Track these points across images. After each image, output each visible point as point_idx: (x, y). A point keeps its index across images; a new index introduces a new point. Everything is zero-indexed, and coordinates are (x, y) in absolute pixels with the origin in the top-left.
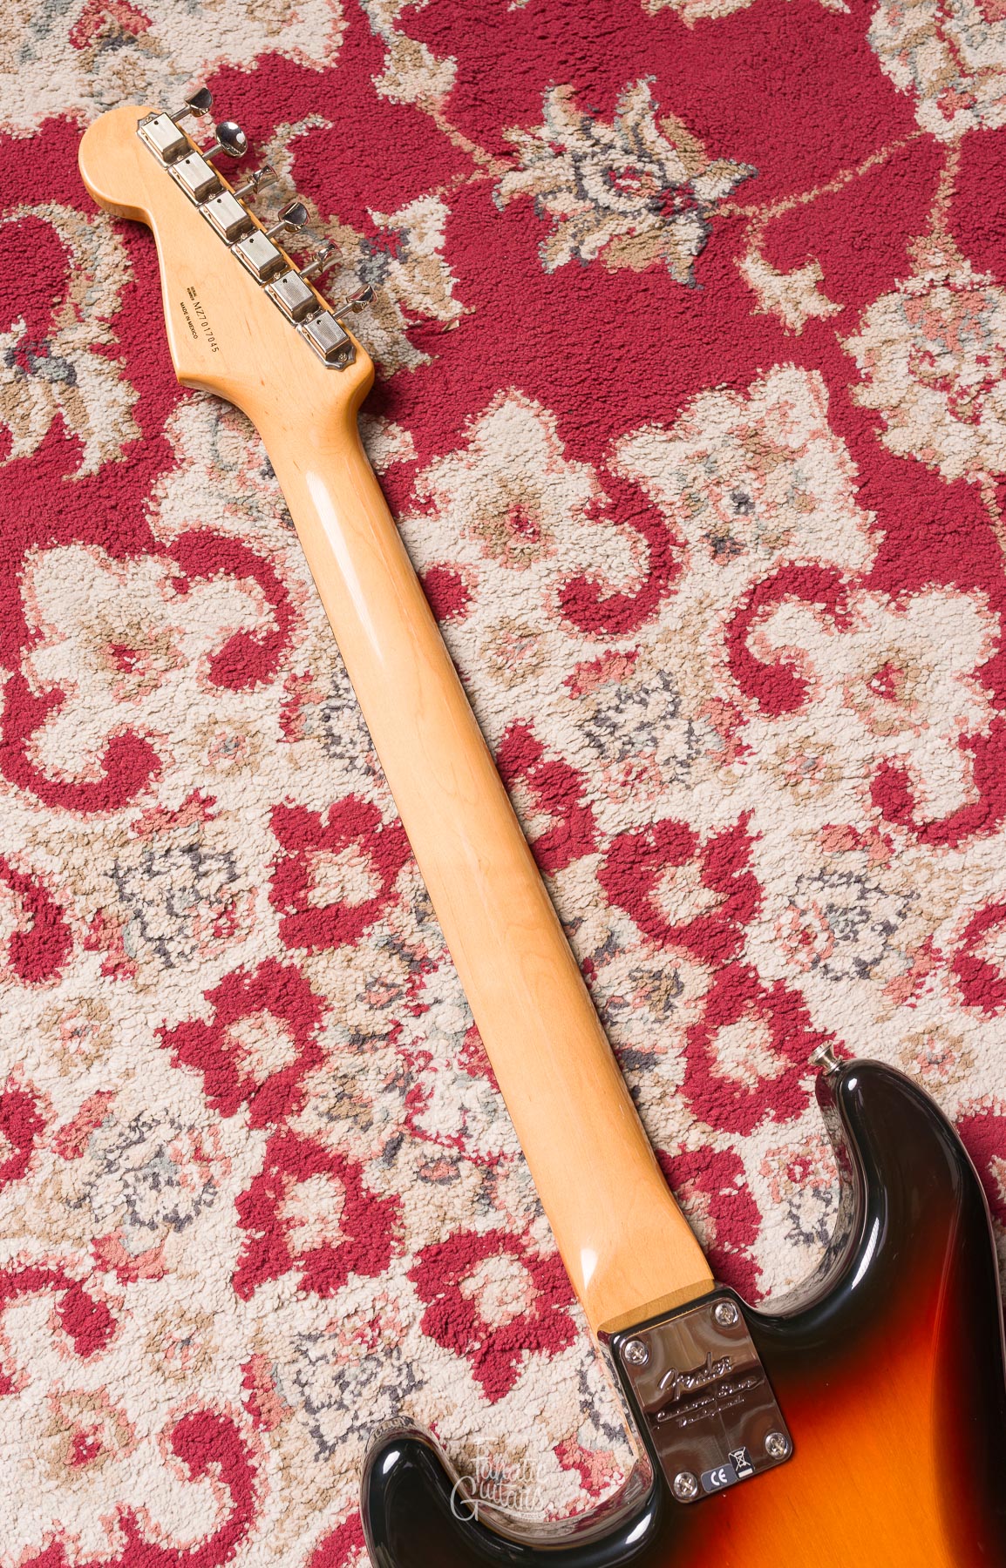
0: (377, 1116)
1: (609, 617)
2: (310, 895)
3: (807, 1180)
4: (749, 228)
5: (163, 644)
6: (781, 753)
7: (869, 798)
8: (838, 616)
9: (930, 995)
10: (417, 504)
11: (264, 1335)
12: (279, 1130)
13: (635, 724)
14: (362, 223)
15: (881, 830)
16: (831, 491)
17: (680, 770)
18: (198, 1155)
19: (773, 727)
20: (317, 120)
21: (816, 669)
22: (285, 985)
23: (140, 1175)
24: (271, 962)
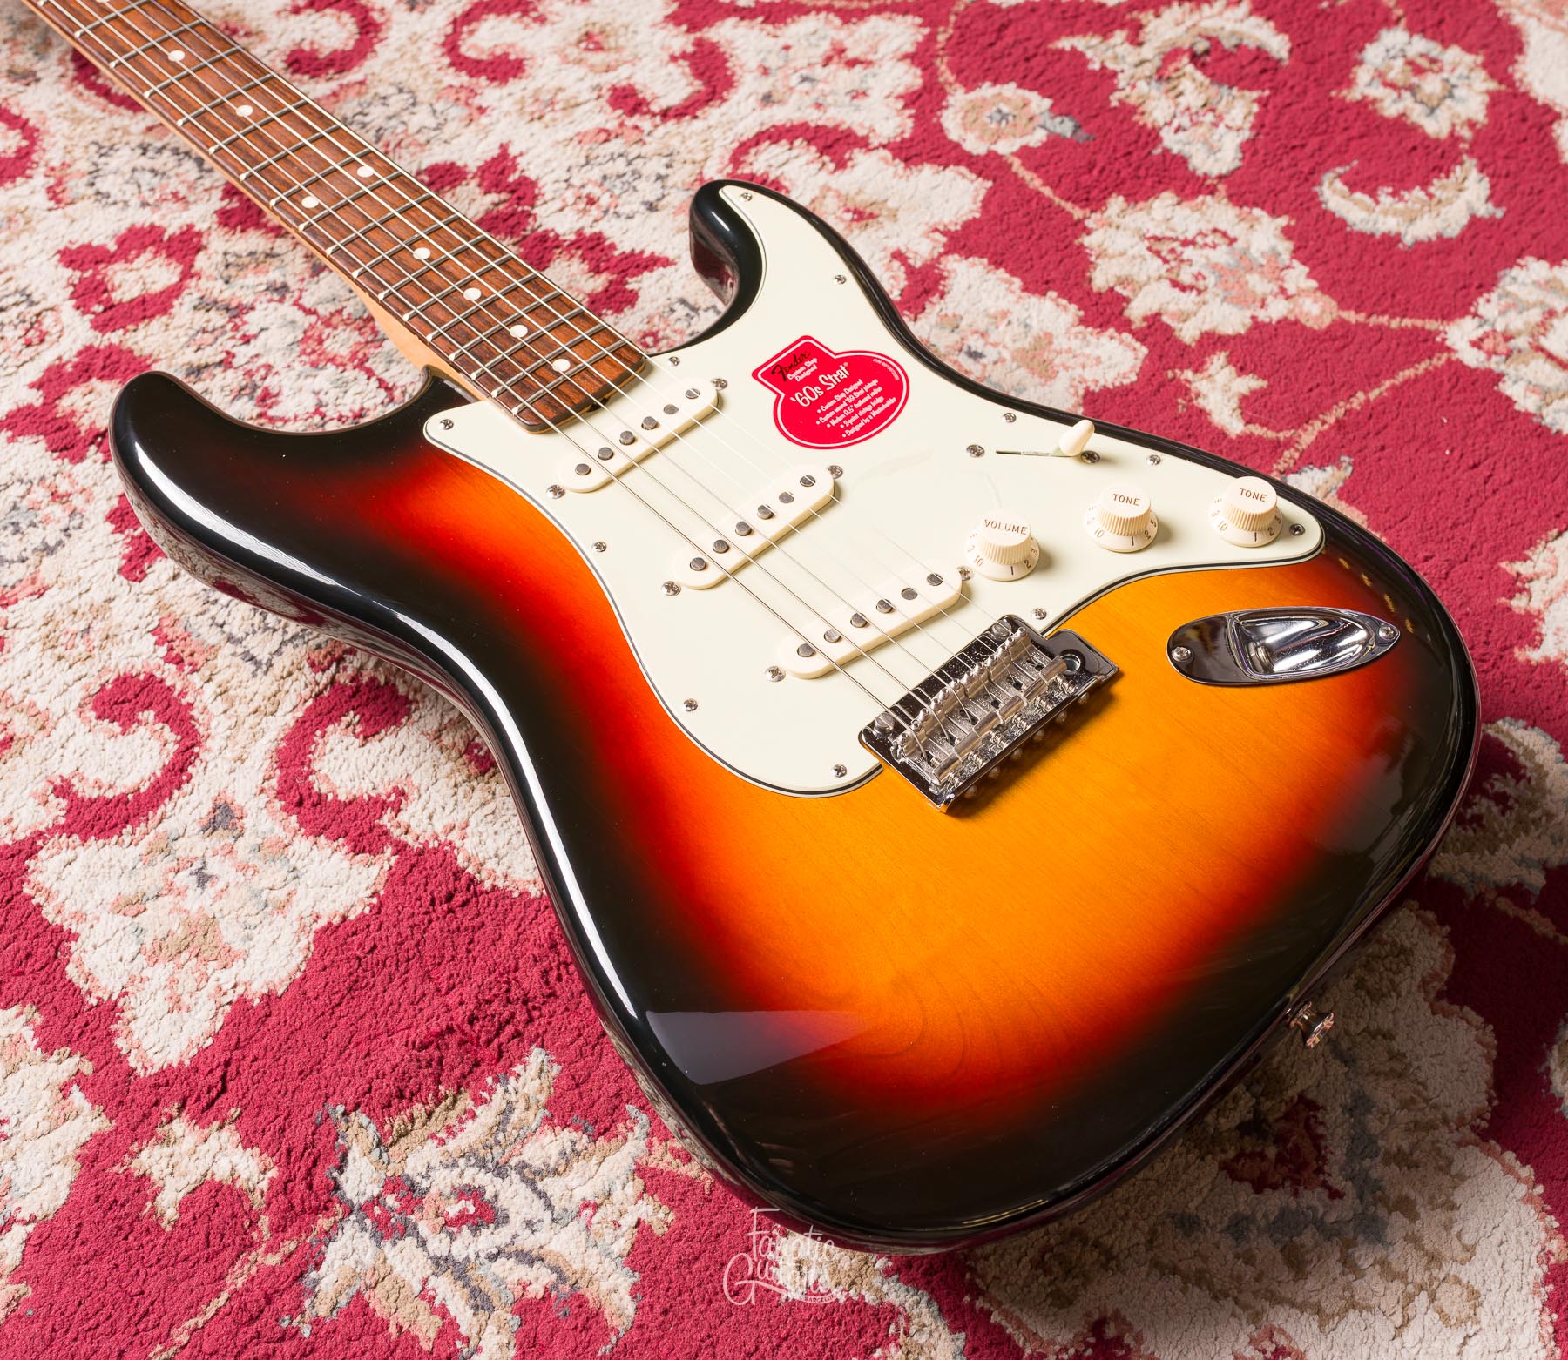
1: (333, 65)
2: (113, 295)
6: (520, 104)
7: (608, 109)
8: (533, 18)
11: (167, 600)
13: (383, 118)
15: (626, 123)
17: (433, 134)
18: (55, 496)
19: (505, 90)
21: (528, 50)
22: (107, 358)
24: (88, 348)
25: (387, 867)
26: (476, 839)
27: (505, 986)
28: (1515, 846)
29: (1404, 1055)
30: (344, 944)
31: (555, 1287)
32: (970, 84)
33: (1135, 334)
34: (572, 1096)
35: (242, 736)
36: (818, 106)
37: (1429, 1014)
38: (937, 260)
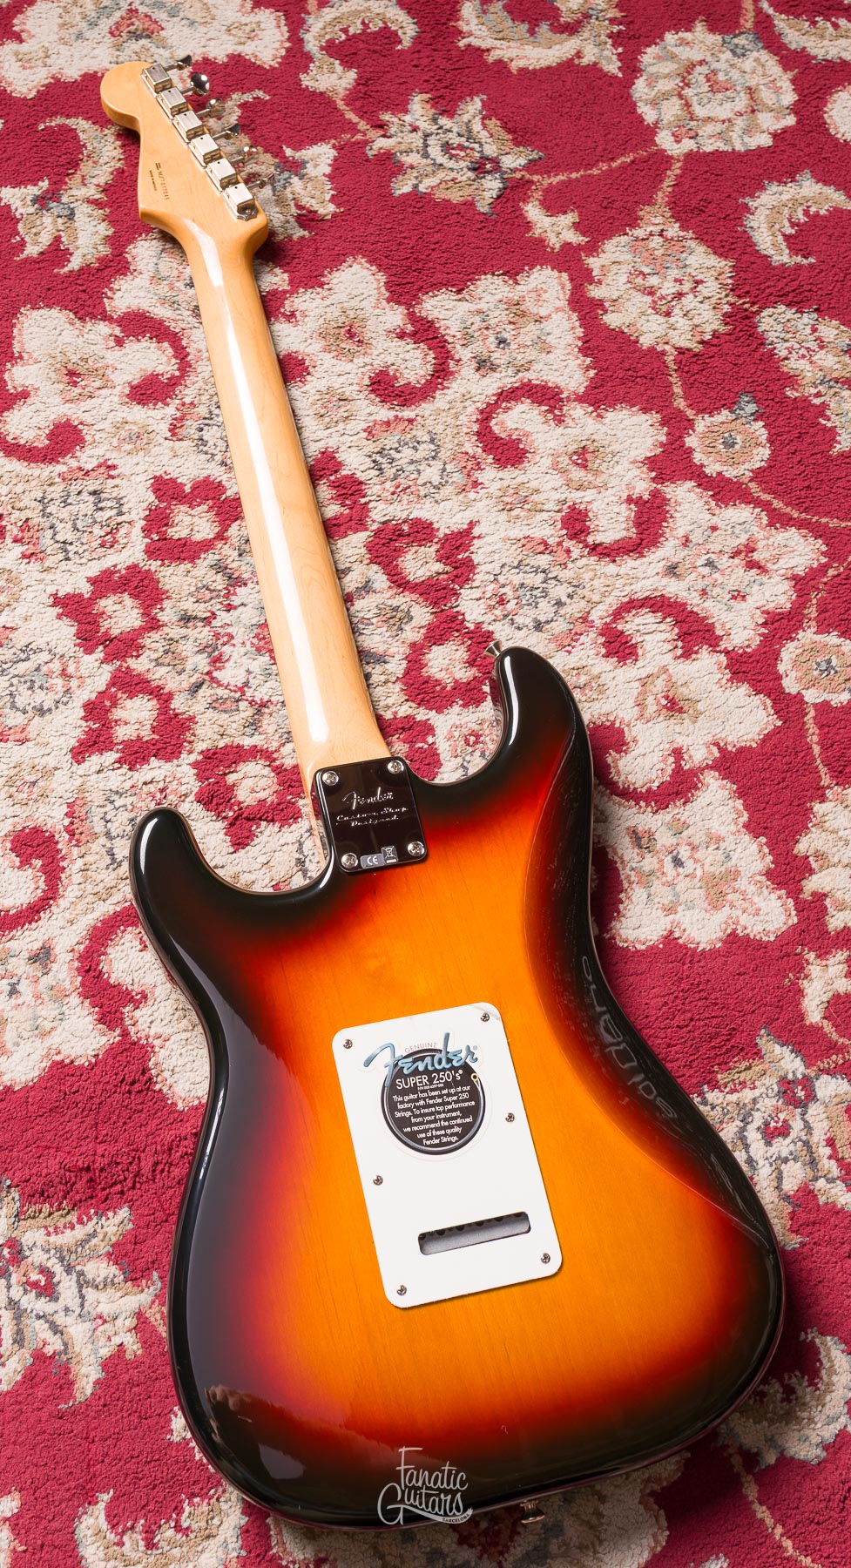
0: (189, 666)
1: (400, 396)
2: (169, 530)
3: (477, 746)
4: (534, 187)
5: (101, 373)
6: (504, 491)
7: (559, 525)
8: (556, 416)
9: (582, 647)
10: (284, 315)
11: (87, 786)
12: (121, 666)
13: (407, 460)
14: (278, 153)
15: (564, 544)
16: (563, 343)
17: (433, 491)
18: (63, 672)
19: (501, 474)
20: (260, 94)
21: (536, 444)
22: (142, 580)
23: (22, 680)
24: (135, 566)
25: (111, 1042)
26: (168, 1053)
27: (131, 1159)
28: (772, 1428)
29: (603, 1516)
30: (61, 1081)
31: (60, 1354)
32: (823, 628)
33: (797, 902)
34: (130, 1247)
35: (81, 906)
36: (704, 592)
37: (636, 1501)
38: (702, 770)
